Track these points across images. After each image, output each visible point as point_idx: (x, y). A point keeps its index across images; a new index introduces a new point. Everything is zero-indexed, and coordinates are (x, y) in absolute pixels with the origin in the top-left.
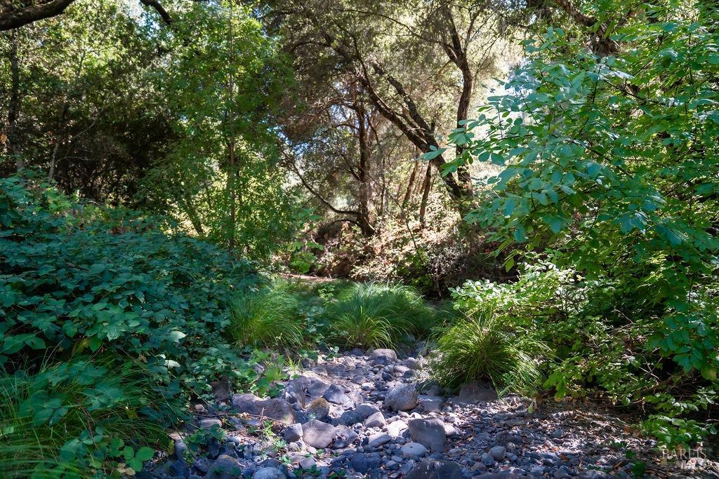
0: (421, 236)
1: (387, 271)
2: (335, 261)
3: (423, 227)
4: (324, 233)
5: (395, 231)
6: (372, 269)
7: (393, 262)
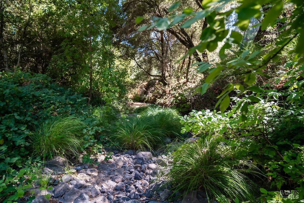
0: (186, 85)
1: (171, 101)
2: (152, 97)
3: (187, 81)
4: (149, 86)
5: (176, 84)
6: (165, 100)
7: (174, 97)
